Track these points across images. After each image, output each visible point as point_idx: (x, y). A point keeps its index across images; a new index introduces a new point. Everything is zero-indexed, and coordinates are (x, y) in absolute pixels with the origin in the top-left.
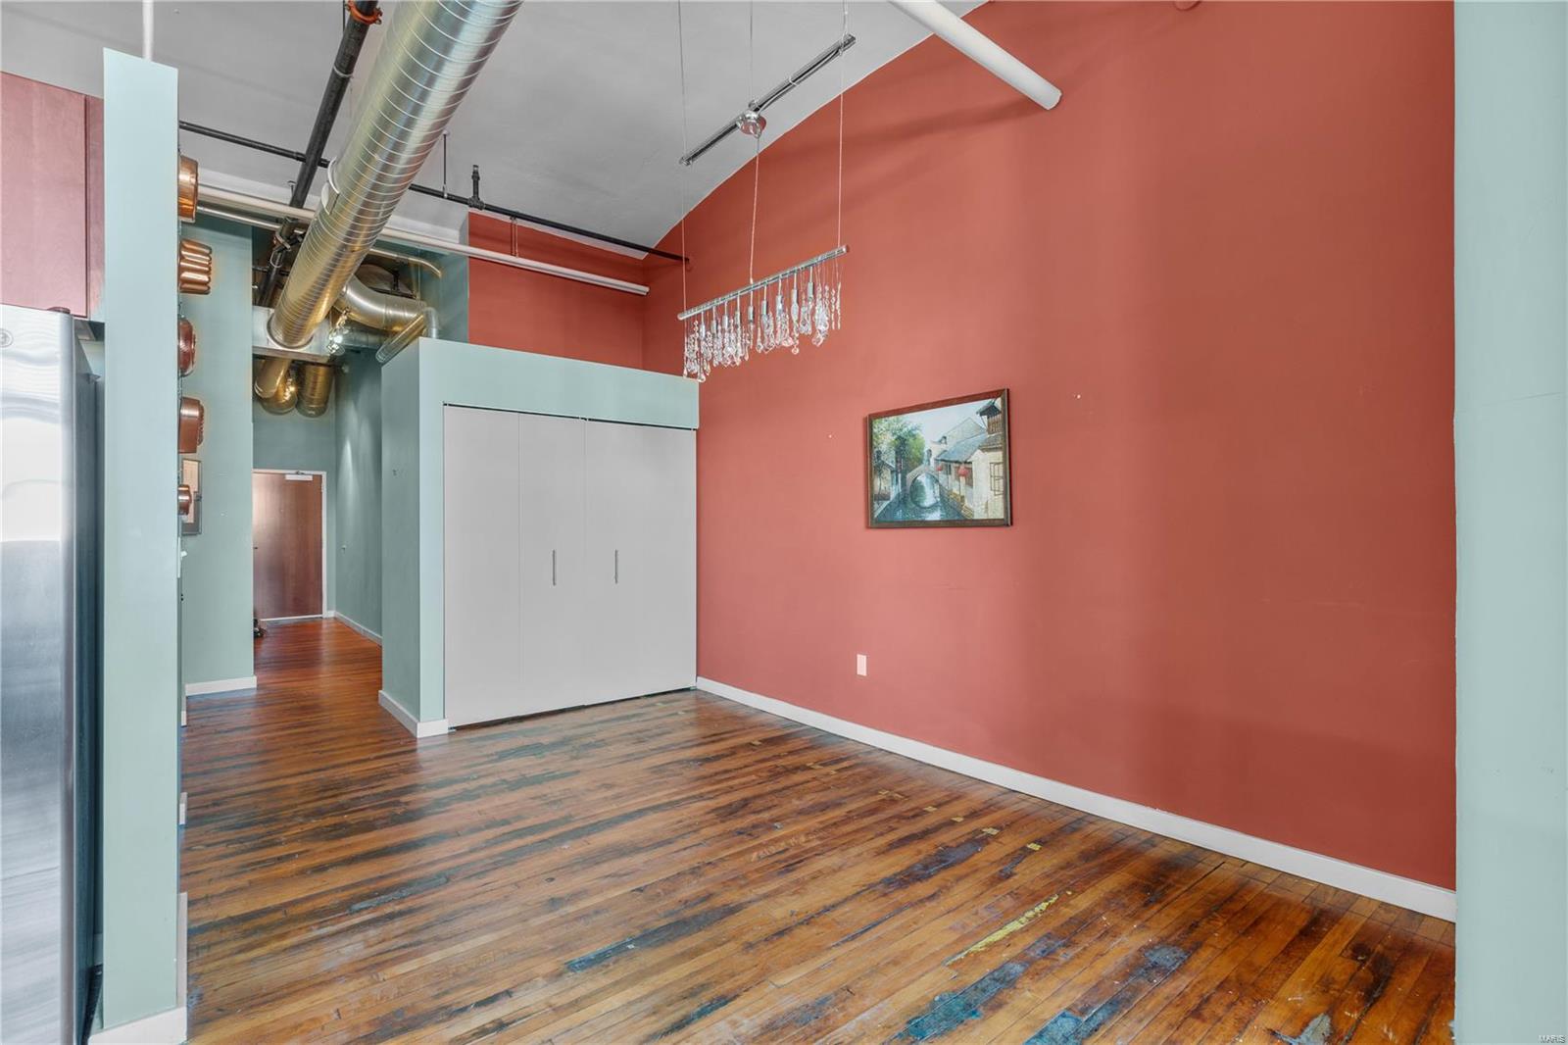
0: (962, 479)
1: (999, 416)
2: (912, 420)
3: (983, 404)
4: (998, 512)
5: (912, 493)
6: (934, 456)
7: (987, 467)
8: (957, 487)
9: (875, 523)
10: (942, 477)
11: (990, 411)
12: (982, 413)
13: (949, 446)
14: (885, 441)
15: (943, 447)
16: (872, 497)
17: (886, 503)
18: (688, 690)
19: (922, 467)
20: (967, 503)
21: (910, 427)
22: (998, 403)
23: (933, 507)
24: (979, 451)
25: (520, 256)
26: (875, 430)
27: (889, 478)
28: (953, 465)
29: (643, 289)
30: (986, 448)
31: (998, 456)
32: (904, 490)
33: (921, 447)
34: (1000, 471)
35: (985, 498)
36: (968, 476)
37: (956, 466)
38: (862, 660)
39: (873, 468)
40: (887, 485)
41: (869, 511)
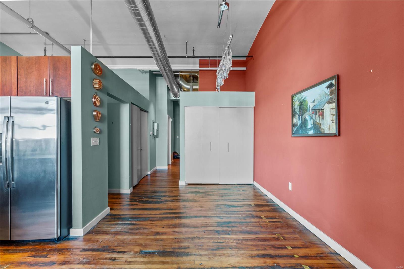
0: (321, 116)
1: (334, 88)
2: (304, 94)
3: (328, 83)
4: (334, 130)
6: (311, 108)
7: (329, 110)
8: (318, 120)
9: (294, 135)
10: (314, 116)
11: (330, 86)
12: (327, 88)
13: (315, 104)
14: (297, 104)
15: (314, 104)
16: (294, 125)
17: (296, 127)
18: (251, 184)
19: (307, 113)
20: (322, 127)
21: (304, 98)
22: (334, 82)
24: (327, 104)
26: (294, 101)
27: (297, 118)
28: (317, 111)
29: (245, 68)
30: (329, 103)
31: (334, 105)
32: (302, 122)
33: (307, 105)
34: (335, 112)
35: (329, 124)
36: (323, 115)
37: (320, 112)
38: (290, 184)
39: (293, 115)
40: (297, 121)
41: (293, 130)
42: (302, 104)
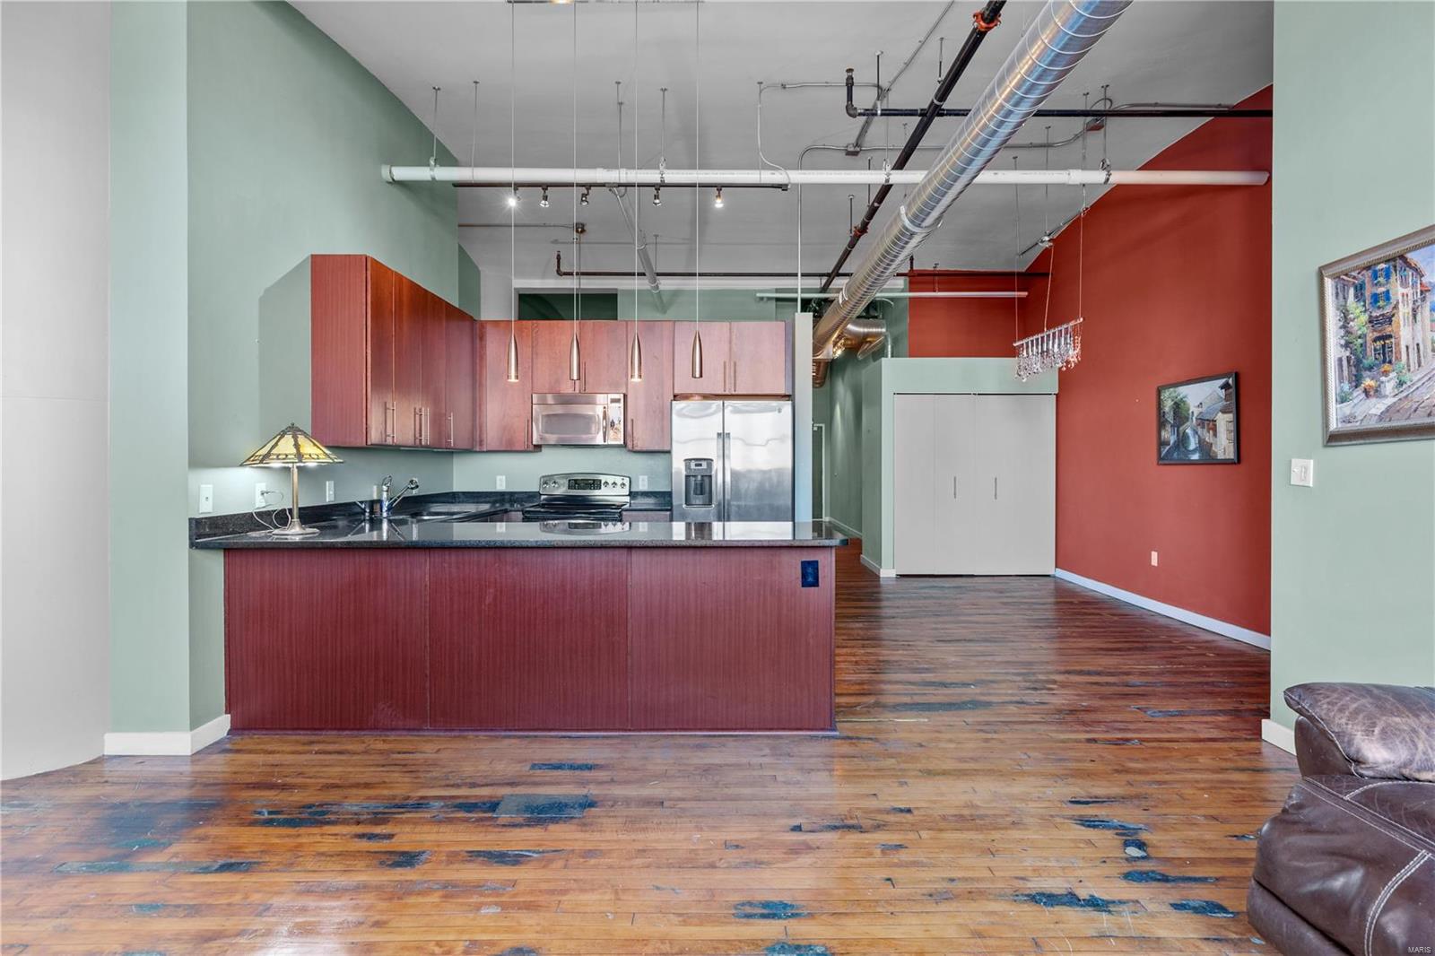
0: (1211, 432)
1: (1231, 390)
2: (1183, 391)
3: (1222, 381)
4: (1231, 455)
5: (1182, 440)
6: (1195, 415)
7: (1224, 422)
8: (1208, 437)
9: (1162, 461)
10: (1200, 430)
11: (1226, 386)
12: (1222, 388)
13: (1204, 409)
14: (1168, 405)
15: (1200, 410)
16: (1161, 443)
17: (1168, 448)
18: (1048, 576)
19: (1188, 423)
20: (1213, 448)
21: (1181, 396)
22: (1230, 381)
23: (1194, 451)
24: (1220, 413)
25: (939, 291)
26: (1162, 398)
27: (1170, 430)
28: (1206, 422)
29: (1024, 295)
30: (1224, 412)
31: (1230, 417)
32: (1178, 439)
33: (1188, 409)
34: (1232, 427)
35: (1224, 446)
36: (1214, 429)
37: (1208, 423)
38: (1154, 555)
39: (1161, 424)
40: (1169, 435)
41: (1159, 452)
42: (1179, 406)
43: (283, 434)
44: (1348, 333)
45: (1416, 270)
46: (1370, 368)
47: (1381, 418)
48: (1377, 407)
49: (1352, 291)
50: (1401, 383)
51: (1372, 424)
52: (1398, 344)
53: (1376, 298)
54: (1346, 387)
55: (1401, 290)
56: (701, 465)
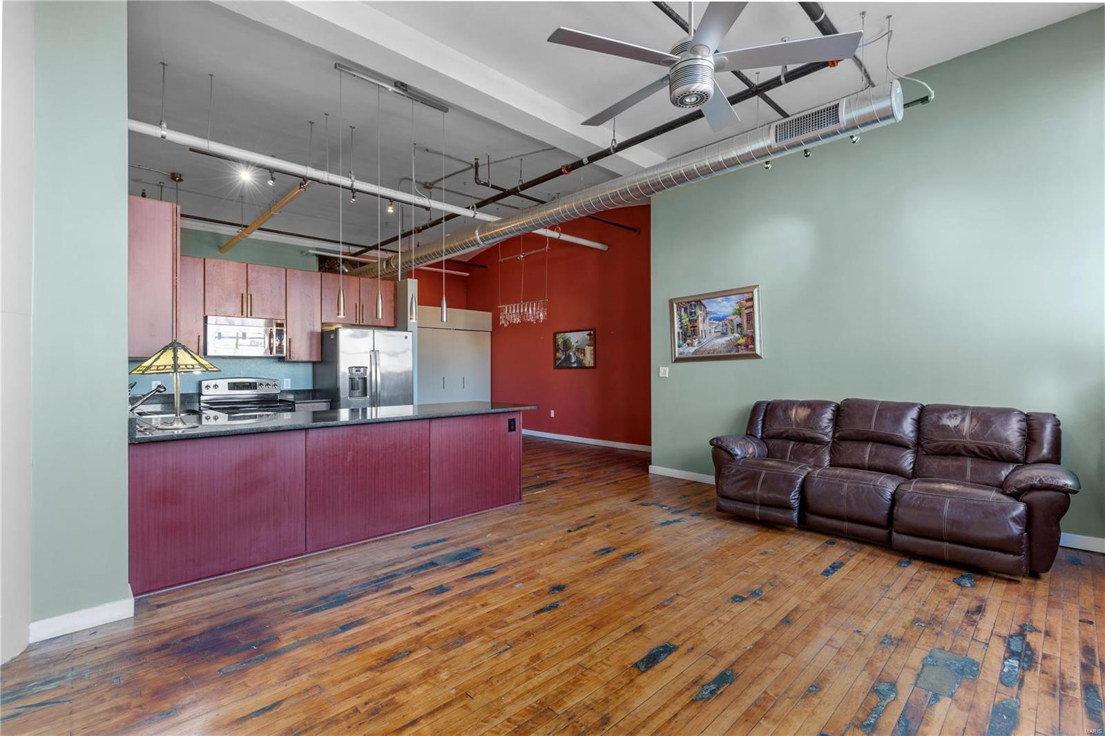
1: (592, 336)
2: (568, 335)
3: (588, 332)
4: (592, 364)
5: (568, 358)
7: (589, 350)
8: (581, 357)
9: (556, 367)
10: (577, 353)
11: (589, 335)
12: (588, 335)
13: (579, 344)
14: (560, 341)
21: (567, 337)
22: (592, 332)
23: (574, 363)
24: (587, 346)
26: (557, 337)
29: (468, 274)
30: (589, 346)
31: (592, 348)
33: (571, 344)
34: (592, 352)
35: (588, 360)
36: (584, 353)
37: (581, 350)
38: (552, 412)
39: (556, 349)
40: (560, 355)
41: (555, 363)
43: (165, 349)
44: (682, 323)
45: (704, 306)
46: (689, 337)
47: (693, 353)
48: (692, 350)
49: (683, 309)
50: (700, 342)
51: (690, 356)
52: (699, 329)
53: (691, 313)
54: (681, 342)
55: (700, 312)
56: (359, 371)
